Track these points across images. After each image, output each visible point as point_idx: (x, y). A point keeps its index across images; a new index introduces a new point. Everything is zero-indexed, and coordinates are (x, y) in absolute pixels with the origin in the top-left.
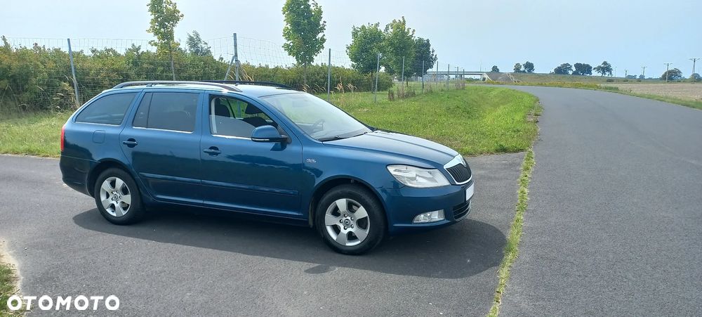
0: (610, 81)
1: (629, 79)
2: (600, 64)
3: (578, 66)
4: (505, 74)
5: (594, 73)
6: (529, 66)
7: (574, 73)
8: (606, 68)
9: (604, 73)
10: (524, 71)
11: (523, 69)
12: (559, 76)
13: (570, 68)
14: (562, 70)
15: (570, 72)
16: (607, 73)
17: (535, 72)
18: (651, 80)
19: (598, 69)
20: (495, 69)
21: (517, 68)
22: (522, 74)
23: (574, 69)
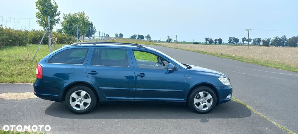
0: (150, 42)
1: (156, 41)
2: (147, 35)
3: (139, 36)
4: (112, 37)
5: (145, 39)
6: (121, 35)
7: (138, 38)
8: (148, 37)
9: (148, 39)
10: (119, 37)
11: (119, 36)
12: (133, 39)
13: (136, 36)
14: (133, 37)
15: (136, 38)
16: (149, 39)
17: (123, 37)
18: (164, 42)
19: (146, 37)
20: (108, 35)
21: (117, 36)
22: (119, 38)
23: (138, 37)
